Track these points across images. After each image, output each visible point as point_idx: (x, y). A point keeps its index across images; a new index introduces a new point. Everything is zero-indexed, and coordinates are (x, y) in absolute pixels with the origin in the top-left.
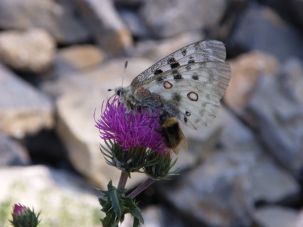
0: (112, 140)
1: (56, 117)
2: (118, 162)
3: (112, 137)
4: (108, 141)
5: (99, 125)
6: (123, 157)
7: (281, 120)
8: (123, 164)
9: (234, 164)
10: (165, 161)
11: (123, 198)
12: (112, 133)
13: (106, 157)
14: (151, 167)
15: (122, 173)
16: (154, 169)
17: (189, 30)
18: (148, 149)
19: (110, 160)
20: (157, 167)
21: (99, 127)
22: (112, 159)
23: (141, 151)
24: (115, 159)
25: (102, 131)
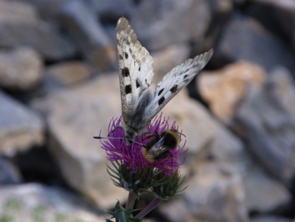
0: (119, 161)
1: (48, 134)
2: (125, 183)
3: (119, 158)
4: (115, 162)
5: (106, 146)
6: (131, 178)
7: (269, 130)
8: (130, 185)
9: (226, 174)
10: (173, 180)
11: (131, 220)
12: (119, 154)
13: (113, 178)
14: (159, 187)
15: (130, 194)
16: (162, 189)
17: (175, 43)
18: (155, 168)
19: (118, 181)
20: (165, 186)
21: (106, 148)
22: (120, 179)
23: (149, 171)
24: (123, 180)
25: (109, 152)
